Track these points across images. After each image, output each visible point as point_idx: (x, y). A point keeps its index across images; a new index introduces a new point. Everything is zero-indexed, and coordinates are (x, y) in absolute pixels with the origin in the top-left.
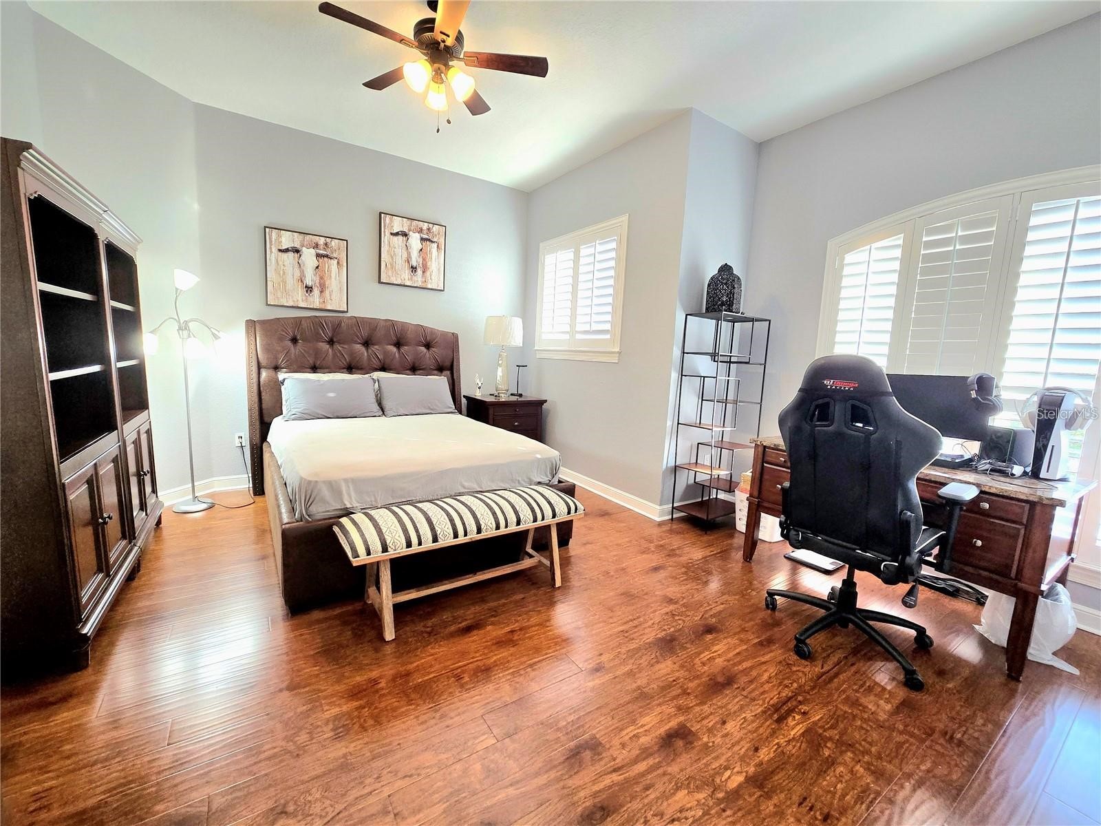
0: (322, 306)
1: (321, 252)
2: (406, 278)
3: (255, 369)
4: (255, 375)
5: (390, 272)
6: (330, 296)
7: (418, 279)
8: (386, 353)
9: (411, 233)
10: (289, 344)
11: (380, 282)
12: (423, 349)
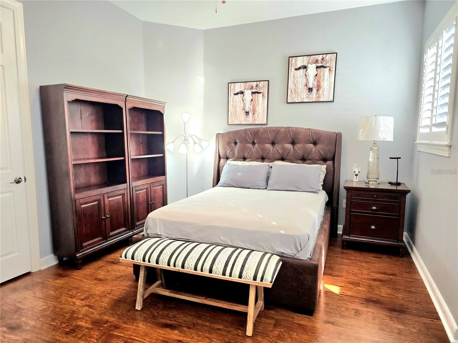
0: (254, 123)
1: (254, 91)
2: (305, 97)
3: (217, 158)
4: (217, 162)
5: (294, 95)
6: (258, 115)
7: (314, 96)
8: (284, 149)
9: (309, 65)
10: (233, 145)
11: (287, 103)
12: (312, 145)
